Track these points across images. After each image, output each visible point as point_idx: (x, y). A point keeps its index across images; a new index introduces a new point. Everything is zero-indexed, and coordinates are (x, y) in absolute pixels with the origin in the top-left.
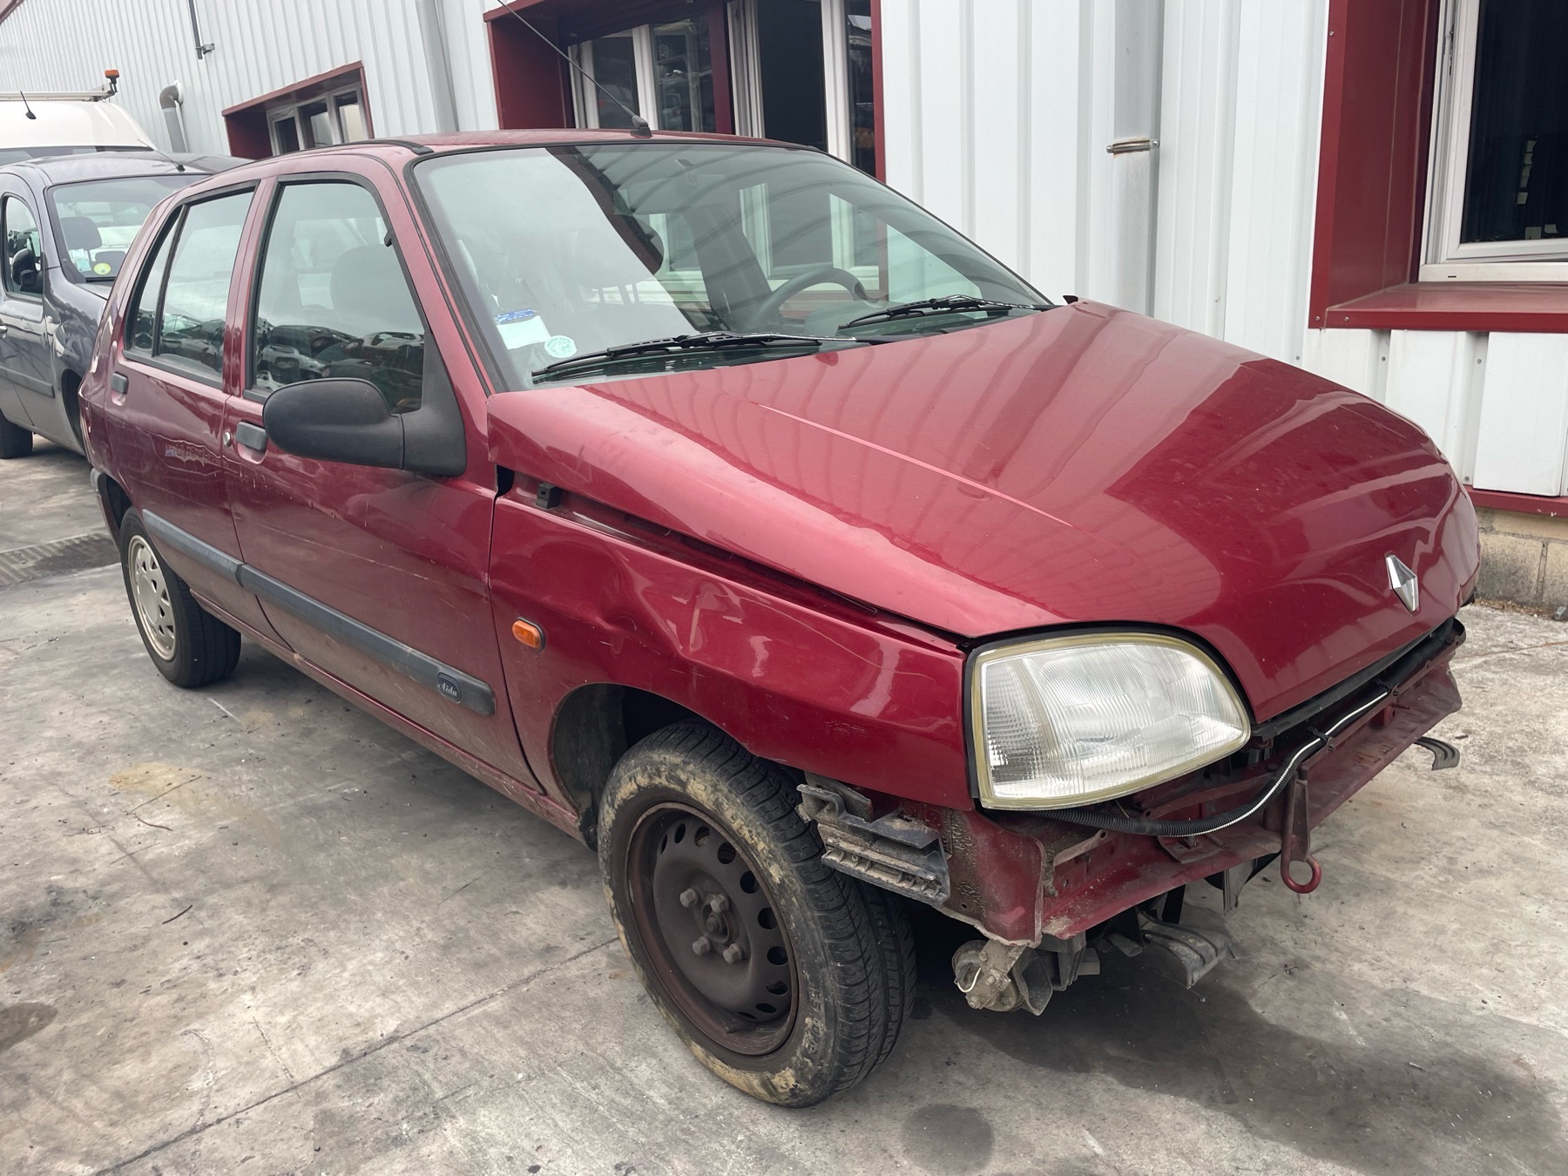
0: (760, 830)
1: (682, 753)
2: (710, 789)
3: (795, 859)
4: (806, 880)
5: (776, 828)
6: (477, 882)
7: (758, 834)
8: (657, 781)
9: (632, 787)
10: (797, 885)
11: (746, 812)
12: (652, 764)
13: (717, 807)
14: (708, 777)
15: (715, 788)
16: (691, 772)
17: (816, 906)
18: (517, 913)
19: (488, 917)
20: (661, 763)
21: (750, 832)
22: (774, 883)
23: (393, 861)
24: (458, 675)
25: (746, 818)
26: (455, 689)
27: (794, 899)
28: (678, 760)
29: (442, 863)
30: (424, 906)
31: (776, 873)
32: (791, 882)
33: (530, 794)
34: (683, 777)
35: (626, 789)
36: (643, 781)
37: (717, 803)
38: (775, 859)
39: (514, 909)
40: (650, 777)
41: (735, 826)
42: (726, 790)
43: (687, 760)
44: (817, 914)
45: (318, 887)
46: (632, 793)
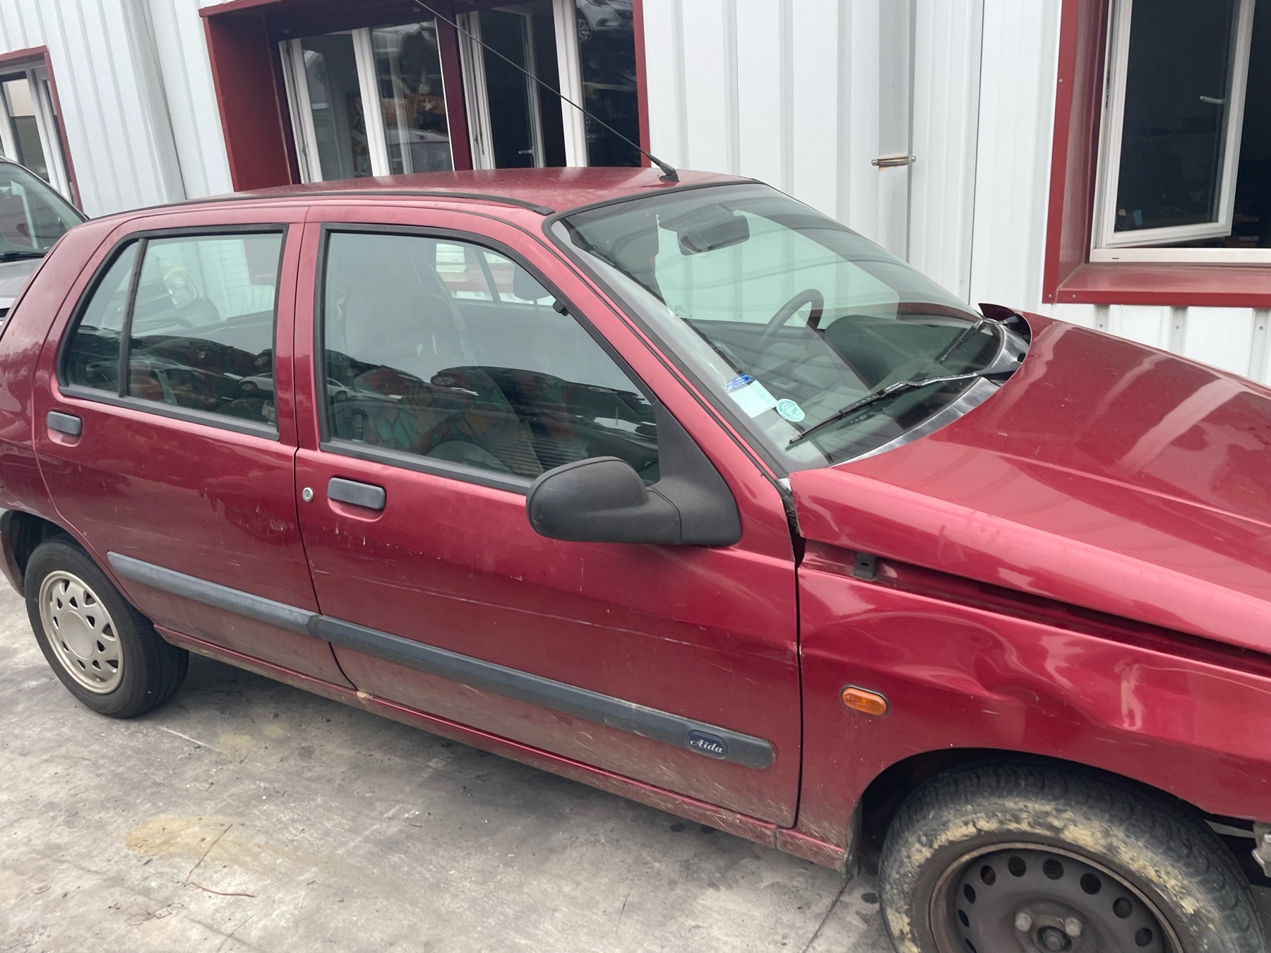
0: (1170, 869)
1: (1050, 801)
2: (1099, 835)
3: (1211, 890)
4: (1222, 908)
5: (1187, 865)
6: (629, 898)
7: (1167, 873)
8: (1013, 826)
9: (971, 830)
10: (1215, 914)
11: (1150, 854)
12: (1005, 811)
13: (1109, 850)
14: (1096, 823)
15: (1107, 834)
16: (1068, 820)
17: (1235, 928)
18: (697, 927)
19: (676, 937)
20: (1021, 810)
21: (1156, 871)
22: (1185, 915)
23: (526, 890)
24: (723, 733)
25: (1151, 860)
26: (719, 745)
27: (1211, 926)
28: (1048, 808)
29: (578, 884)
30: (603, 937)
31: (1189, 906)
32: (1209, 912)
33: (766, 828)
34: (1057, 823)
35: (958, 830)
36: (986, 825)
37: (1111, 848)
38: (1189, 893)
39: (691, 923)
40: (1001, 822)
41: (1134, 867)
42: (1121, 835)
43: (1060, 807)
44: (1234, 935)
45: (476, 936)
46: (966, 836)
